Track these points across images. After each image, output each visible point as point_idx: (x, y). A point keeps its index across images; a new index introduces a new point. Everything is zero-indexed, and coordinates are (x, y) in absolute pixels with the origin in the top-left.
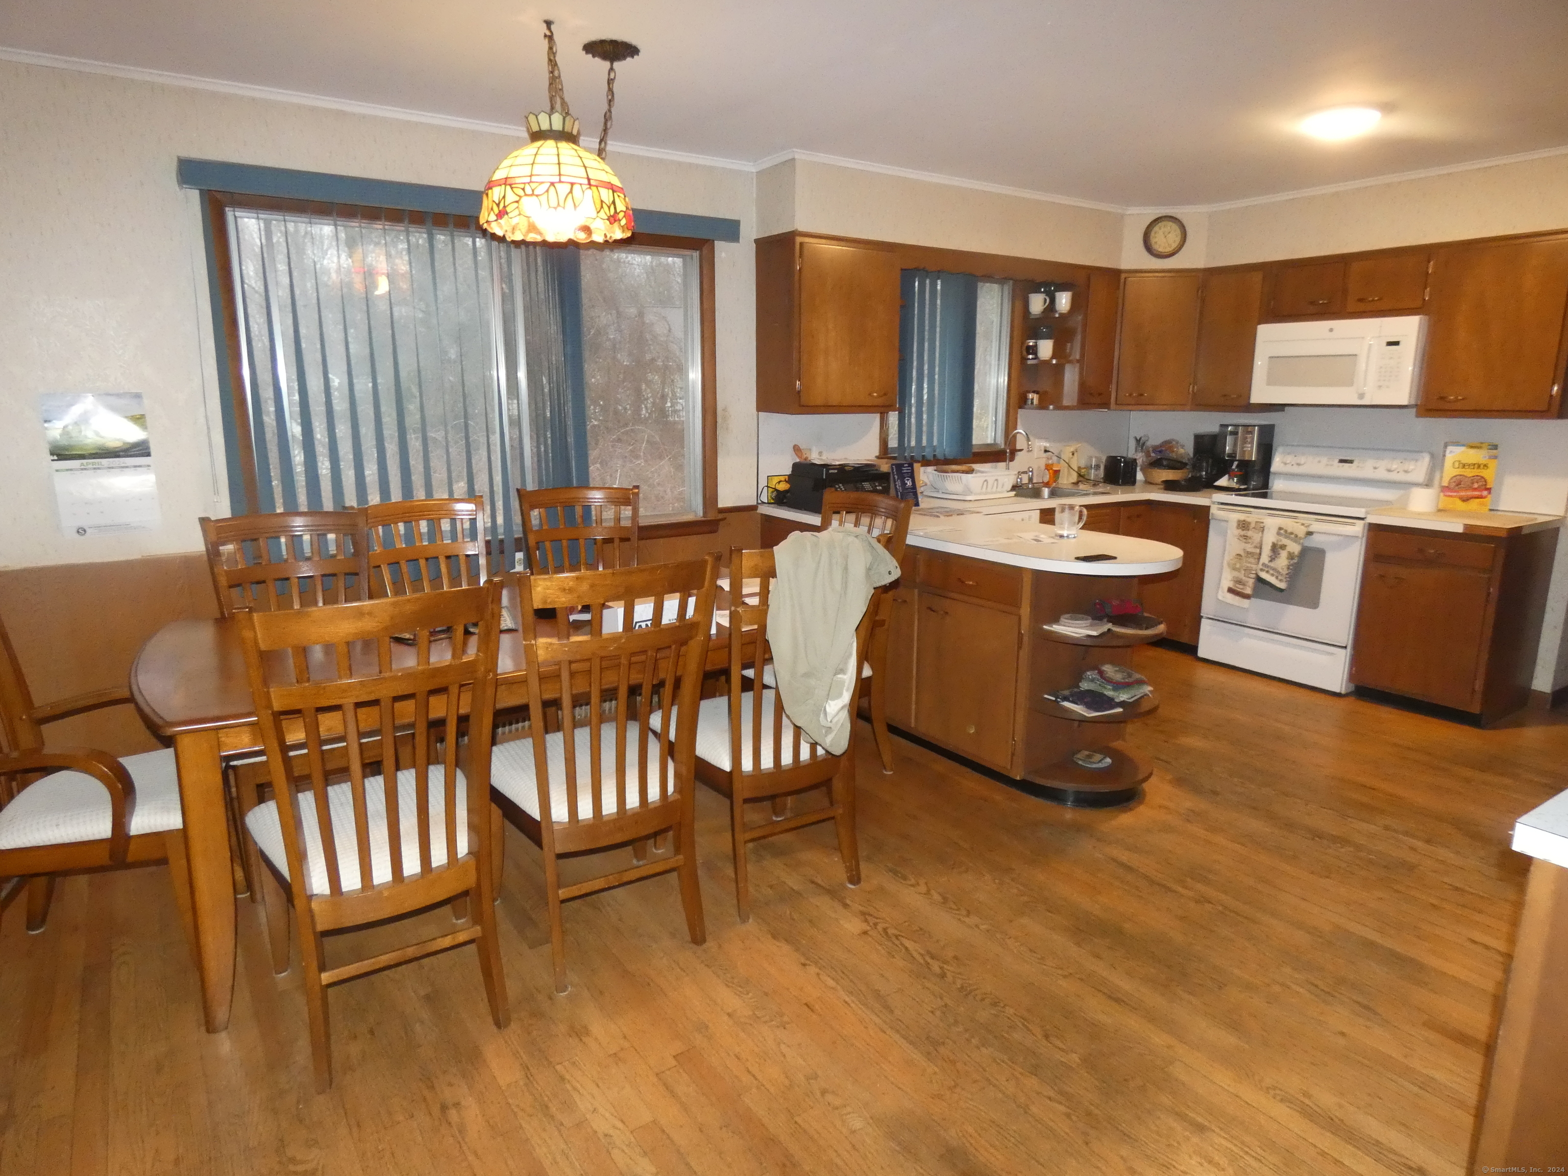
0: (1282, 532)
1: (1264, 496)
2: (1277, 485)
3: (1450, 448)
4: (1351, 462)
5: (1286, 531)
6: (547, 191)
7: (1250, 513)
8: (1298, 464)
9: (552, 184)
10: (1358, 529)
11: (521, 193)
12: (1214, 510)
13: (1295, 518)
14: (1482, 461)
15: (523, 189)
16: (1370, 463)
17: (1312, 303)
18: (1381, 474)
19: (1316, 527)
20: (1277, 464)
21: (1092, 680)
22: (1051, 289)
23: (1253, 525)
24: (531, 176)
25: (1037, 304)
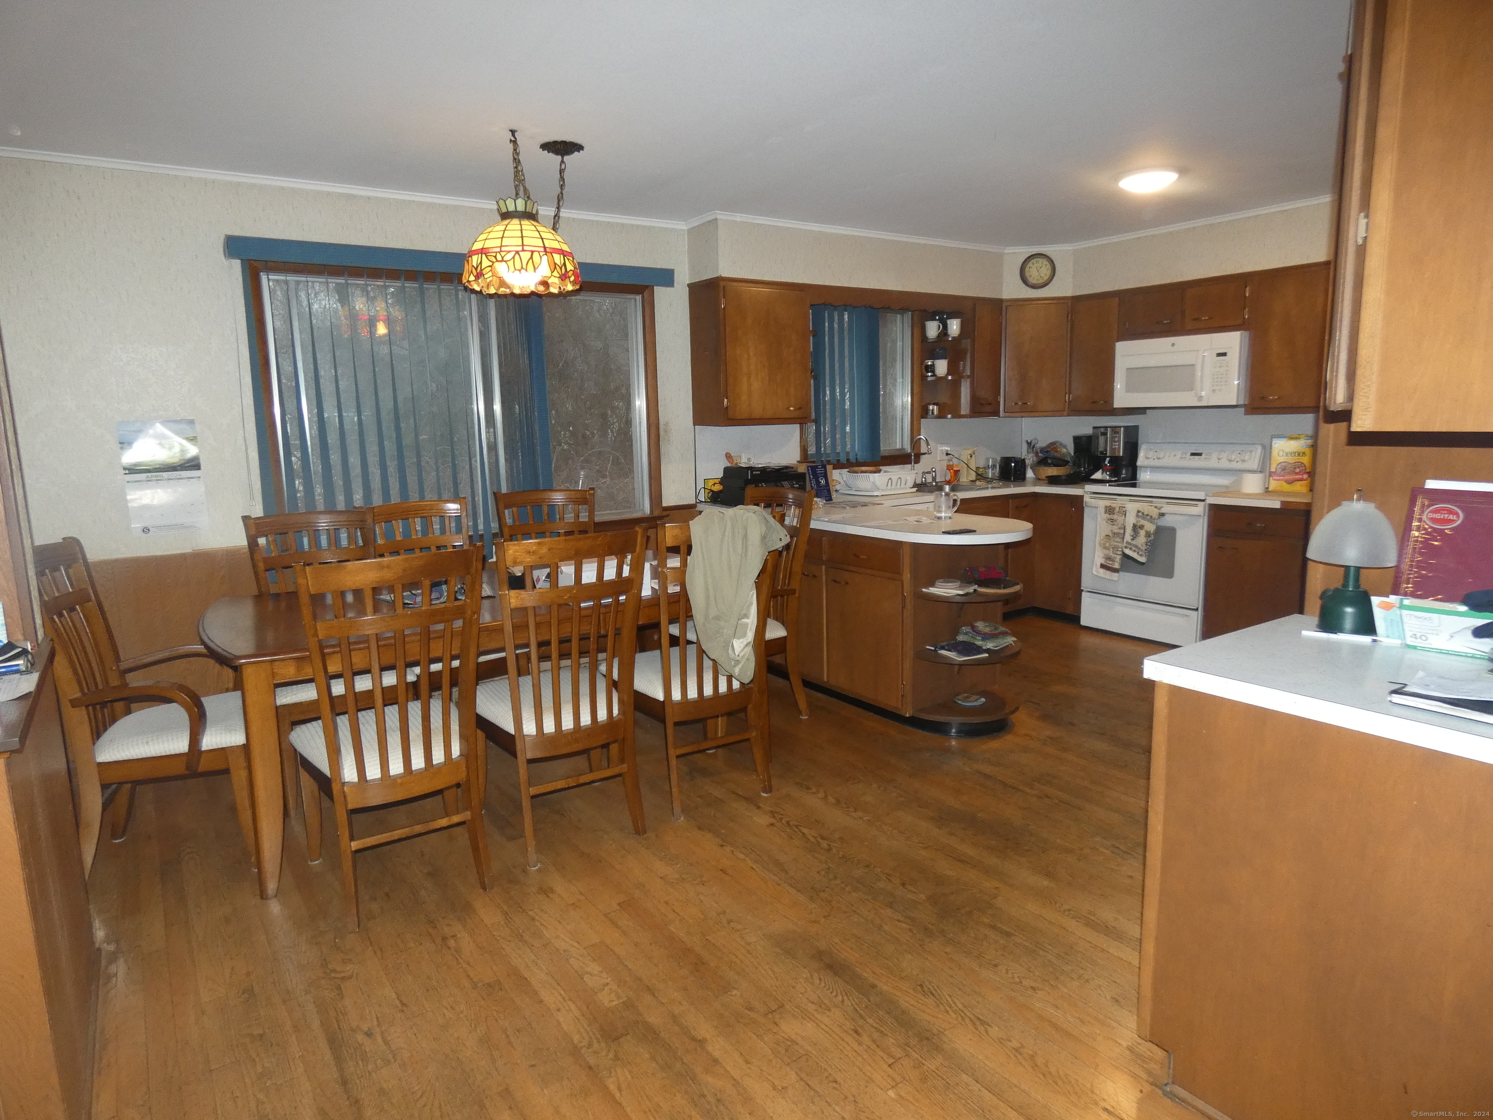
0: (1140, 514)
1: (1134, 485)
2: (1144, 476)
3: (1275, 441)
4: (1200, 454)
5: (1143, 513)
6: (514, 258)
7: (1115, 500)
8: (1159, 458)
9: (517, 252)
10: (1199, 509)
11: (494, 260)
12: (1087, 499)
13: (1151, 502)
14: (1302, 449)
15: (495, 257)
16: (1215, 455)
17: (1158, 323)
18: (1223, 464)
19: (1166, 509)
20: (1142, 459)
21: (966, 634)
22: (943, 317)
23: (1117, 509)
24: (501, 247)
25: (932, 329)
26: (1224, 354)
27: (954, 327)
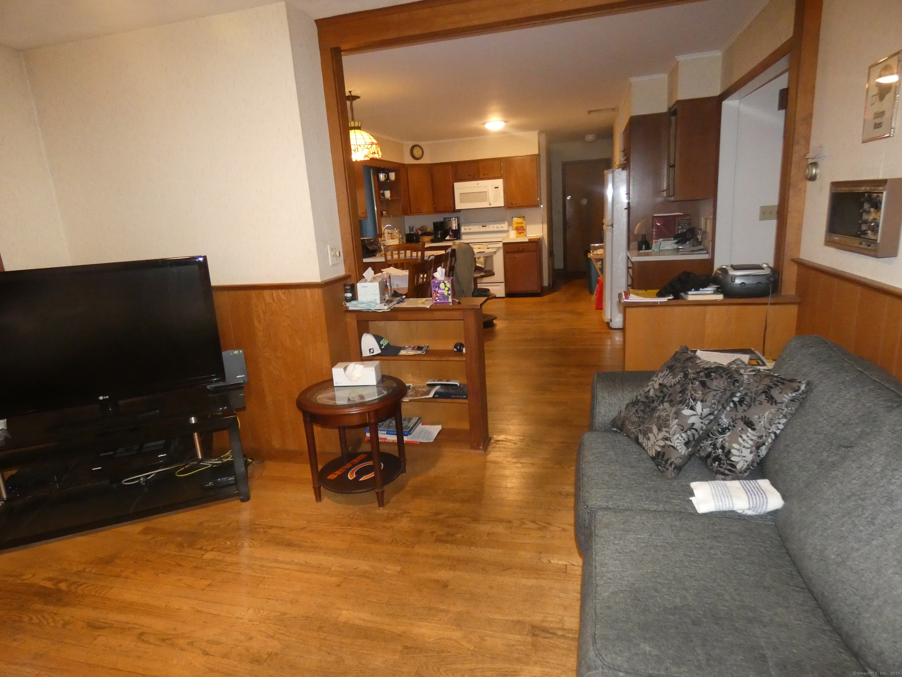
2: (464, 237)
3: (514, 219)
4: (486, 226)
8: (470, 229)
10: (501, 245)
11: (364, 147)
13: (482, 244)
14: (522, 222)
16: (491, 226)
17: (469, 175)
18: (495, 229)
19: (489, 246)
20: (463, 230)
22: (386, 171)
25: (382, 177)
26: (498, 188)
27: (392, 176)
